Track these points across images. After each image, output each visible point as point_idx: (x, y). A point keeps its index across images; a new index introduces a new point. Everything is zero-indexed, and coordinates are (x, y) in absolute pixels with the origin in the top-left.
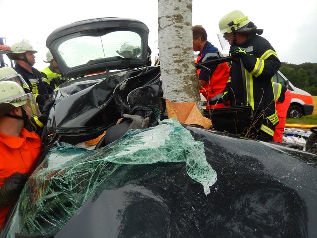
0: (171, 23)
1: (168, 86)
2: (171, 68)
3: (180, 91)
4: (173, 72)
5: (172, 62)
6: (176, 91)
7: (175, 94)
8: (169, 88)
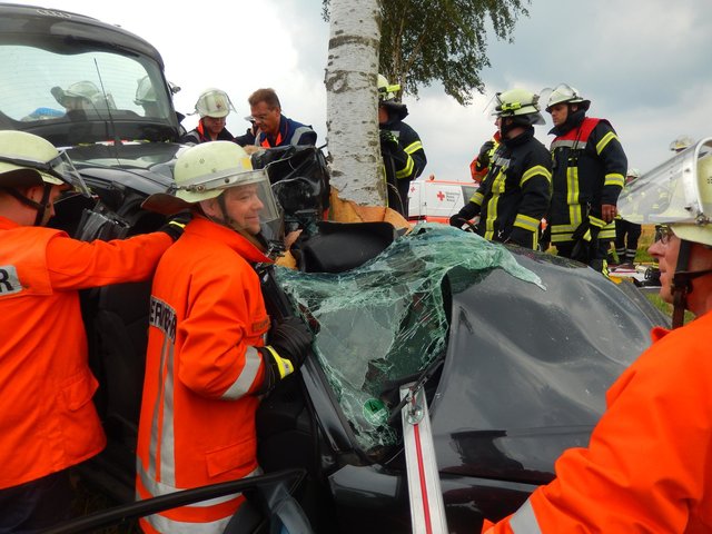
0: (366, 84)
1: (356, 180)
2: (363, 152)
3: (373, 189)
4: (366, 159)
5: (366, 143)
6: (369, 188)
7: (366, 193)
8: (357, 183)
